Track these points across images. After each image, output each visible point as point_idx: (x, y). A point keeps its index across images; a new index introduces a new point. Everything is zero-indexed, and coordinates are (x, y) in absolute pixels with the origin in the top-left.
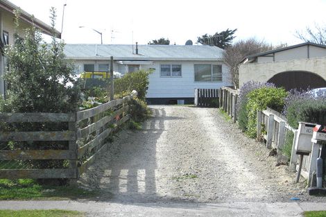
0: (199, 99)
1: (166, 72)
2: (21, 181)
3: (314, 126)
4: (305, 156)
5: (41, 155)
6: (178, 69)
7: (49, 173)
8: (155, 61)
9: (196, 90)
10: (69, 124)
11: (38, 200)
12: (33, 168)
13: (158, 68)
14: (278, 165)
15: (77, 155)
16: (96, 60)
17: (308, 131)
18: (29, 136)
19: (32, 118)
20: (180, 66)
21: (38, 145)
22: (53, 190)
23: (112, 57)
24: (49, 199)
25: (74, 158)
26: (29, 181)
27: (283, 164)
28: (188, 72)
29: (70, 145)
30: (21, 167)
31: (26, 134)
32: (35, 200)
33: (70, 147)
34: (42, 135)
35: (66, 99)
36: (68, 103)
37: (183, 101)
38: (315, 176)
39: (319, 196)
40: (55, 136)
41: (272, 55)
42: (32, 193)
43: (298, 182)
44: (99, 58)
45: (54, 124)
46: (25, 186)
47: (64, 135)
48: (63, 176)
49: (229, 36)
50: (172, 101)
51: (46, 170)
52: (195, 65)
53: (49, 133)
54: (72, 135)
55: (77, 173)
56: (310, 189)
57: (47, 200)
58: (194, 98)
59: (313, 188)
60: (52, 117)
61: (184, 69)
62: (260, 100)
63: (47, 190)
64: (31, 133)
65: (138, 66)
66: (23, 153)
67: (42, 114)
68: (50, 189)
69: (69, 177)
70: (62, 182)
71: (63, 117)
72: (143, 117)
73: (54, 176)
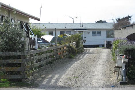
0: (106, 45)
1: (94, 34)
2: (2, 80)
3: (123, 56)
4: (120, 68)
5: (10, 69)
6: (99, 33)
7: (13, 77)
8: (90, 30)
9: (105, 41)
10: (21, 56)
11: (7, 88)
12: (7, 74)
13: (91, 32)
14: (114, 72)
15: (24, 69)
16: (65, 30)
17: (121, 58)
18: (5, 61)
19: (6, 54)
20: (101, 31)
21: (9, 65)
22: (14, 84)
23: (56, 29)
24: (11, 87)
25: (24, 70)
26: (5, 80)
27: (116, 72)
28: (104, 34)
29: (22, 65)
30: (2, 74)
31: (4, 60)
32: (5, 88)
33: (22, 66)
34: (10, 61)
35: (20, 46)
36: (21, 48)
37: (102, 46)
38: (123, 76)
39: (124, 85)
40: (15, 61)
41: (132, 26)
42: (5, 85)
43: (118, 79)
44: (66, 29)
45: (15, 56)
46: (4, 82)
47: (19, 61)
48: (19, 78)
49: (129, 19)
50: (97, 46)
51: (12, 76)
52: (107, 31)
53: (13, 60)
54: (22, 61)
55: (25, 76)
56: (120, 82)
57: (10, 88)
58: (104, 45)
59: (121, 82)
60: (14, 53)
61: (102, 32)
62: (116, 45)
63: (12, 84)
64: (6, 60)
65: (83, 32)
66: (3, 68)
67: (10, 52)
68: (13, 83)
69: (21, 78)
70: (20, 80)
71: (19, 53)
72: (74, 53)
73: (15, 78)
